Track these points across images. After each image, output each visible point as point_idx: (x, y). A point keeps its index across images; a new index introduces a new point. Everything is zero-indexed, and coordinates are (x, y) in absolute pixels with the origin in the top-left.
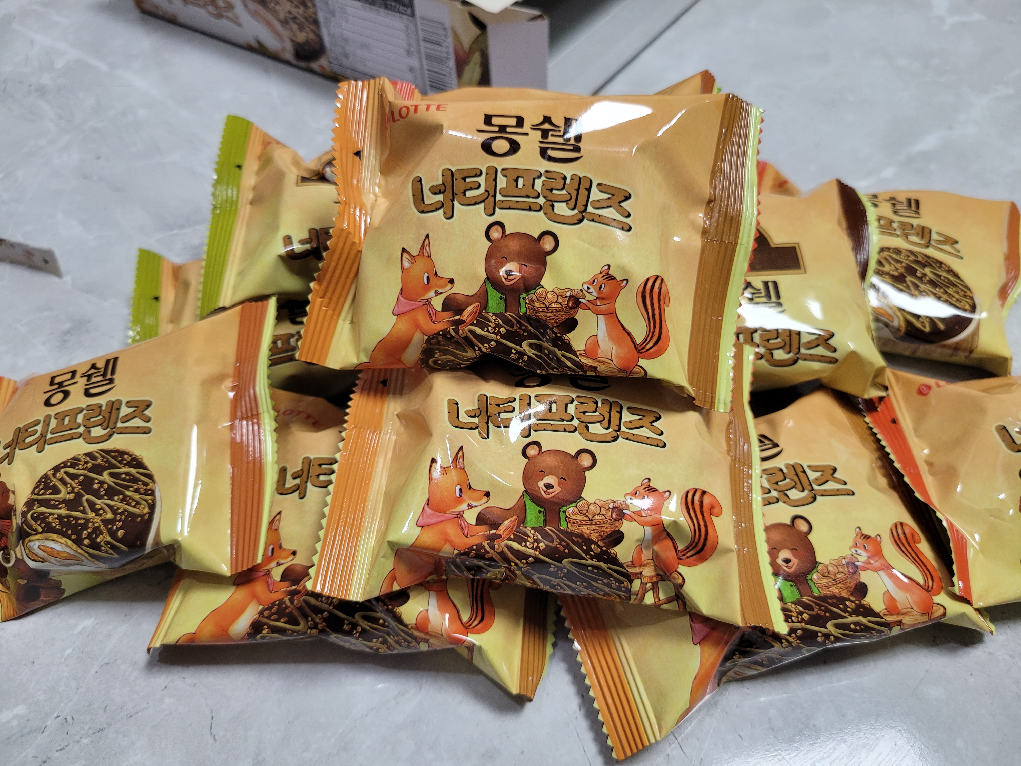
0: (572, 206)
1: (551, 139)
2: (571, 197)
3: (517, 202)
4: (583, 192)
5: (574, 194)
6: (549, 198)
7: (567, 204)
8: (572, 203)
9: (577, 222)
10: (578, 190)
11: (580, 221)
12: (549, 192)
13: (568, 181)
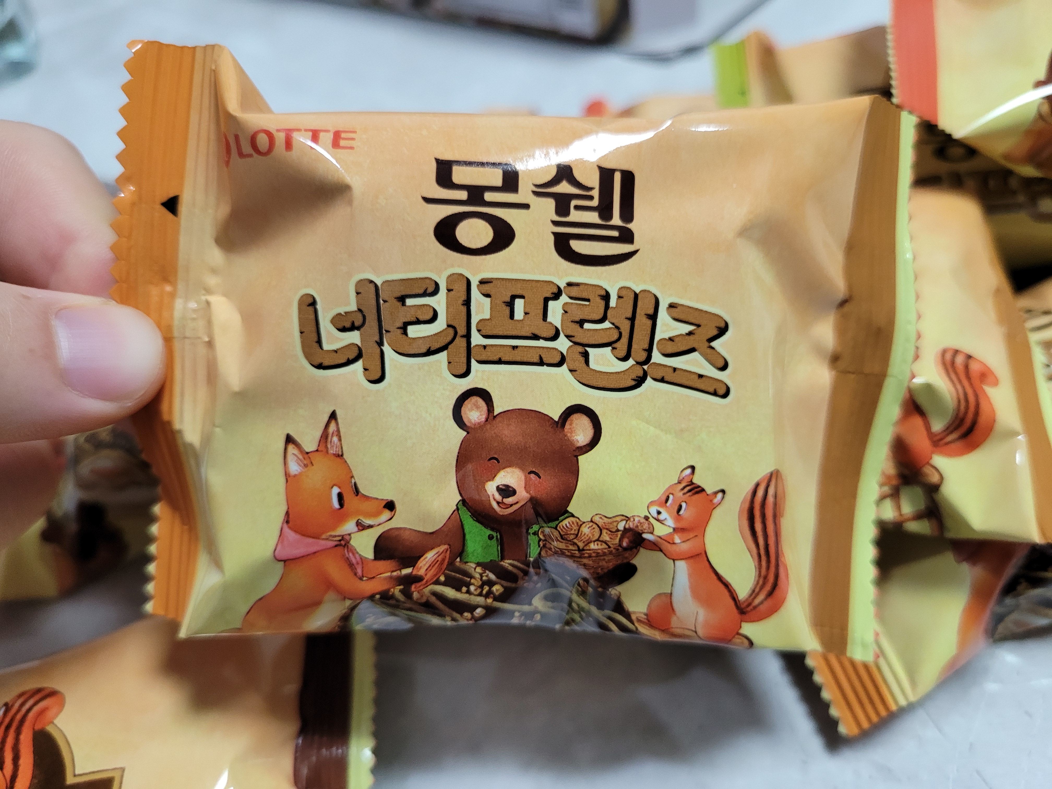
0: (623, 354)
1: (575, 216)
2: (620, 334)
3: (515, 347)
4: (642, 323)
5: (625, 327)
6: (576, 339)
7: (614, 348)
8: (622, 345)
9: (633, 383)
10: (632, 319)
11: (639, 382)
12: (577, 326)
13: (613, 302)
